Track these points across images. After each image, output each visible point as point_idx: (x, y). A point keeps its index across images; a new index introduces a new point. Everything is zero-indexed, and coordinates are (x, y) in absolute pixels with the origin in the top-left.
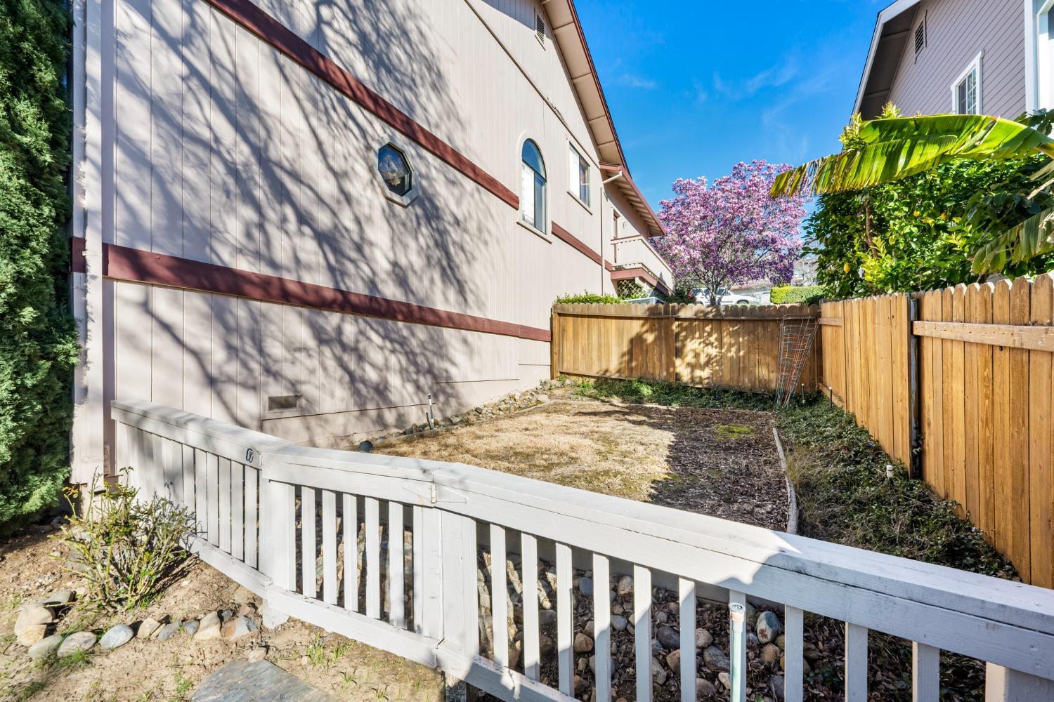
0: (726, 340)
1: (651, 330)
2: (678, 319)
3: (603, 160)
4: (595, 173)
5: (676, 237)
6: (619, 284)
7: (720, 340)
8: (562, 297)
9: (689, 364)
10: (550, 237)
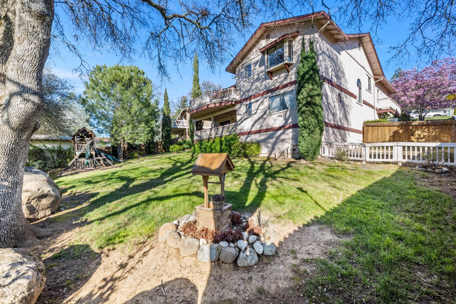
0: (431, 130)
1: (401, 129)
2: (412, 125)
3: (375, 75)
4: (372, 80)
5: (402, 93)
6: (379, 115)
7: (429, 131)
8: (365, 121)
9: (416, 138)
10: (362, 104)
